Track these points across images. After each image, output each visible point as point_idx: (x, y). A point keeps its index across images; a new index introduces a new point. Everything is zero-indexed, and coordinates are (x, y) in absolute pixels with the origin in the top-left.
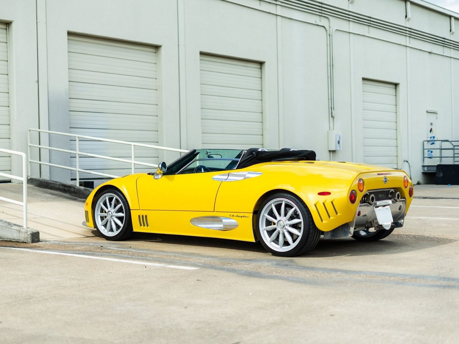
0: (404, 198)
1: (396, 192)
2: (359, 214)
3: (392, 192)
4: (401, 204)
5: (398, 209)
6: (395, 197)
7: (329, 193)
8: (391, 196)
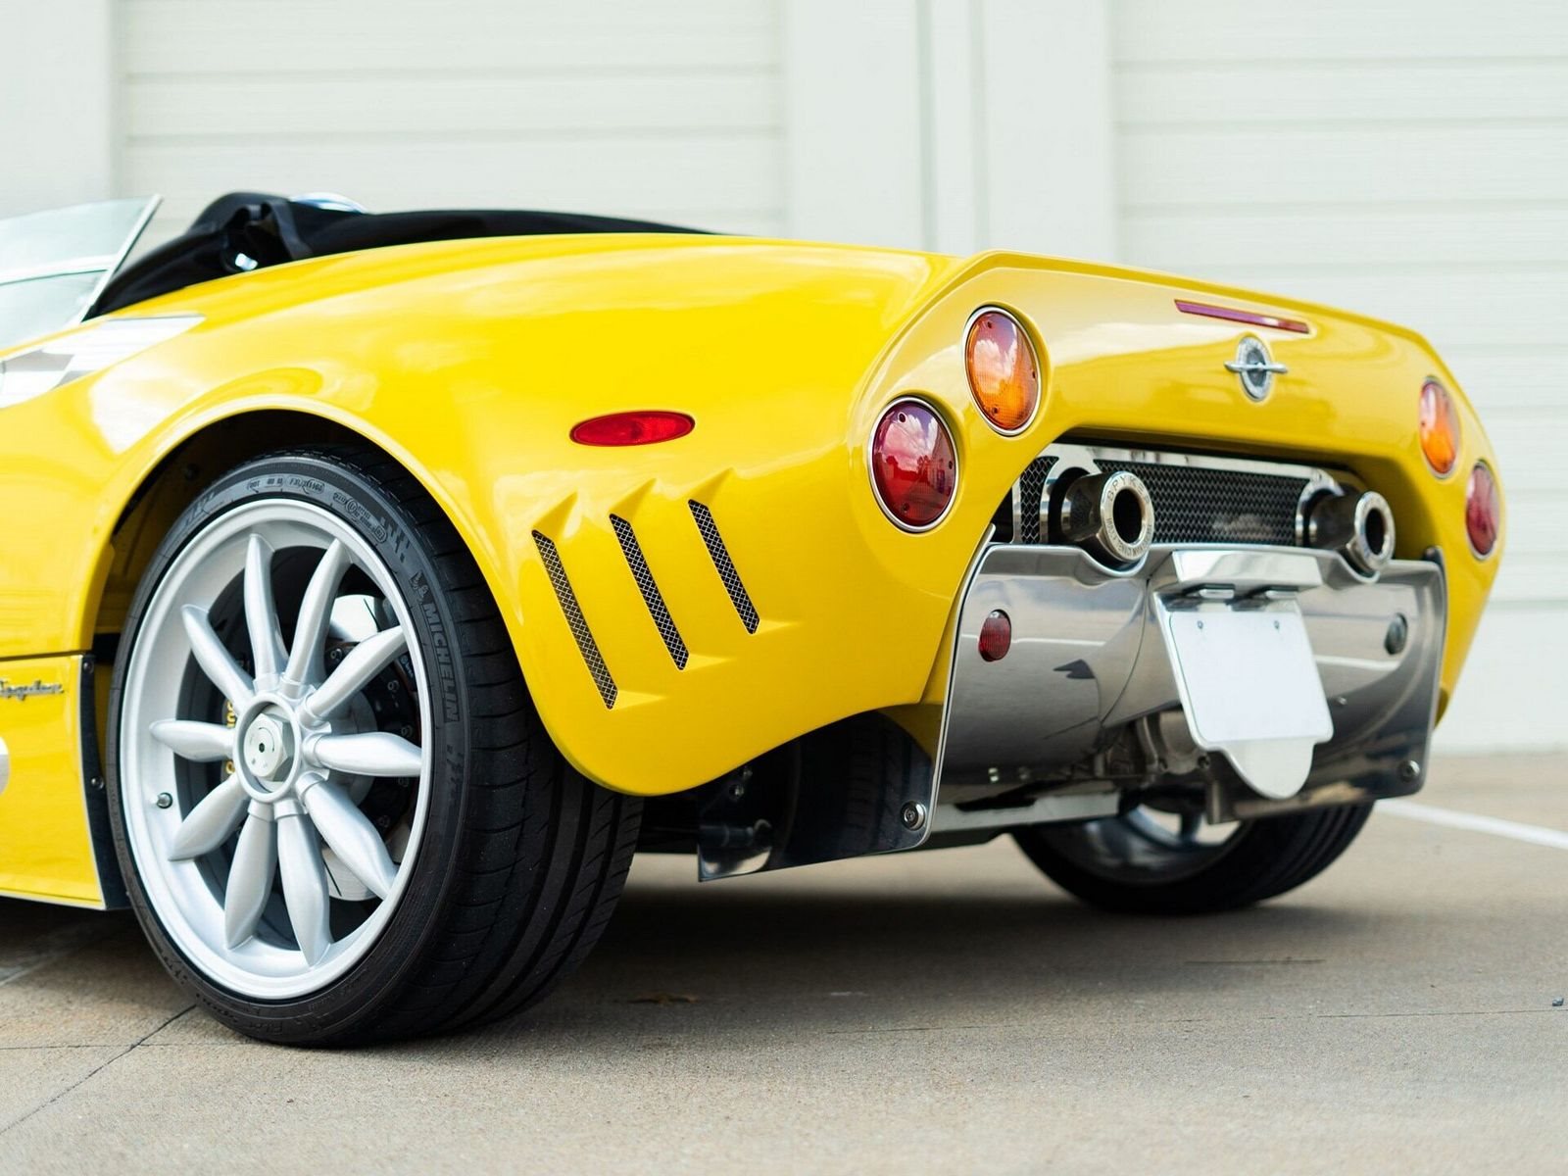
0: (1425, 558)
1: (1352, 495)
2: (994, 643)
3: (1322, 494)
4: (1403, 600)
5: (1382, 637)
6: (1351, 529)
7: (677, 425)
8: (1313, 527)
